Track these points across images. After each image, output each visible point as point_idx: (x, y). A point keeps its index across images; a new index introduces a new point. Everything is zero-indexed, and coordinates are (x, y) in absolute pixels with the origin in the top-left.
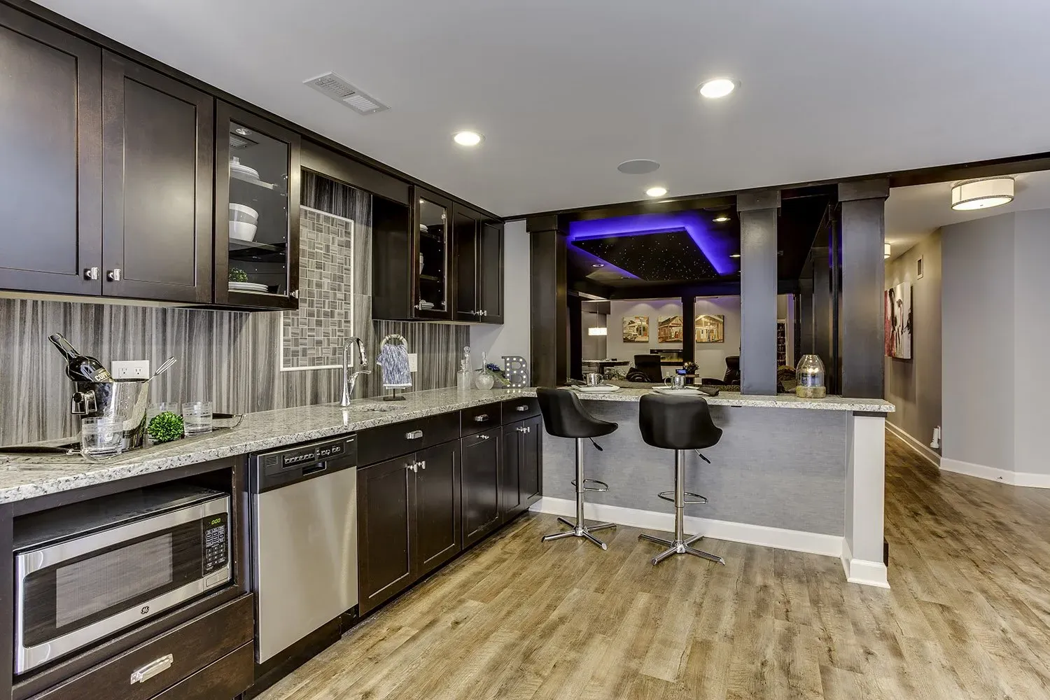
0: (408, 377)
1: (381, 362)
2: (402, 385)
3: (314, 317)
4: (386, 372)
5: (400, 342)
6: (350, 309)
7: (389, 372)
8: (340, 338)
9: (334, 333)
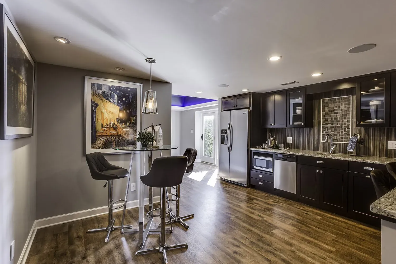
6: (350, 125)
8: (345, 134)
9: (342, 132)
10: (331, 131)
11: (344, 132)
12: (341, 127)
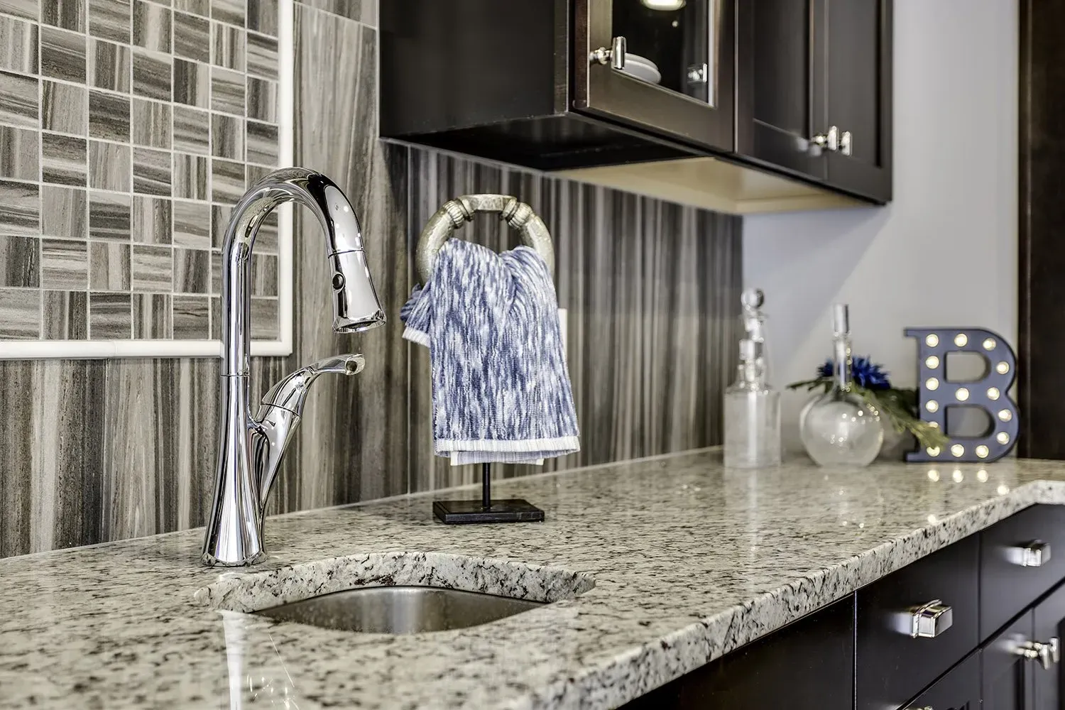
0: (560, 407)
1: (426, 327)
2: (533, 444)
3: (81, 77)
4: (450, 380)
5: (517, 237)
6: (274, 73)
7: (465, 380)
8: (226, 207)
9: (195, 178)
10: (35, 126)
11: (213, 183)
12: (184, 86)
